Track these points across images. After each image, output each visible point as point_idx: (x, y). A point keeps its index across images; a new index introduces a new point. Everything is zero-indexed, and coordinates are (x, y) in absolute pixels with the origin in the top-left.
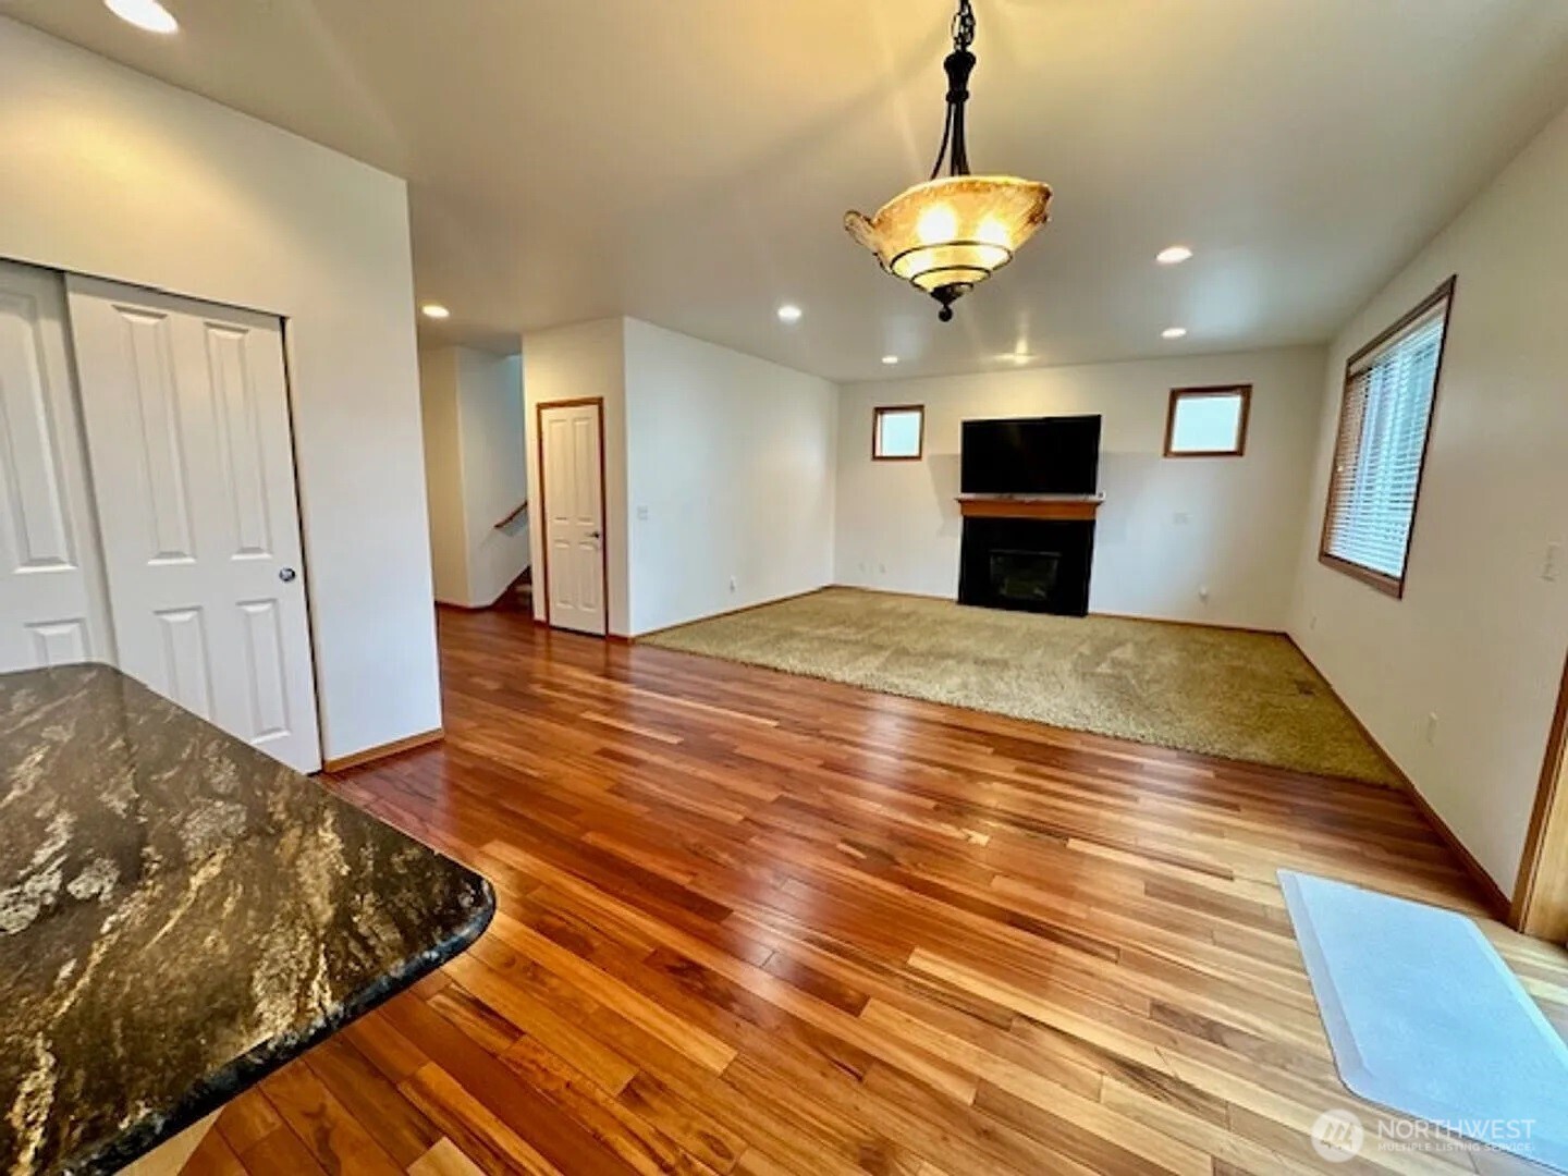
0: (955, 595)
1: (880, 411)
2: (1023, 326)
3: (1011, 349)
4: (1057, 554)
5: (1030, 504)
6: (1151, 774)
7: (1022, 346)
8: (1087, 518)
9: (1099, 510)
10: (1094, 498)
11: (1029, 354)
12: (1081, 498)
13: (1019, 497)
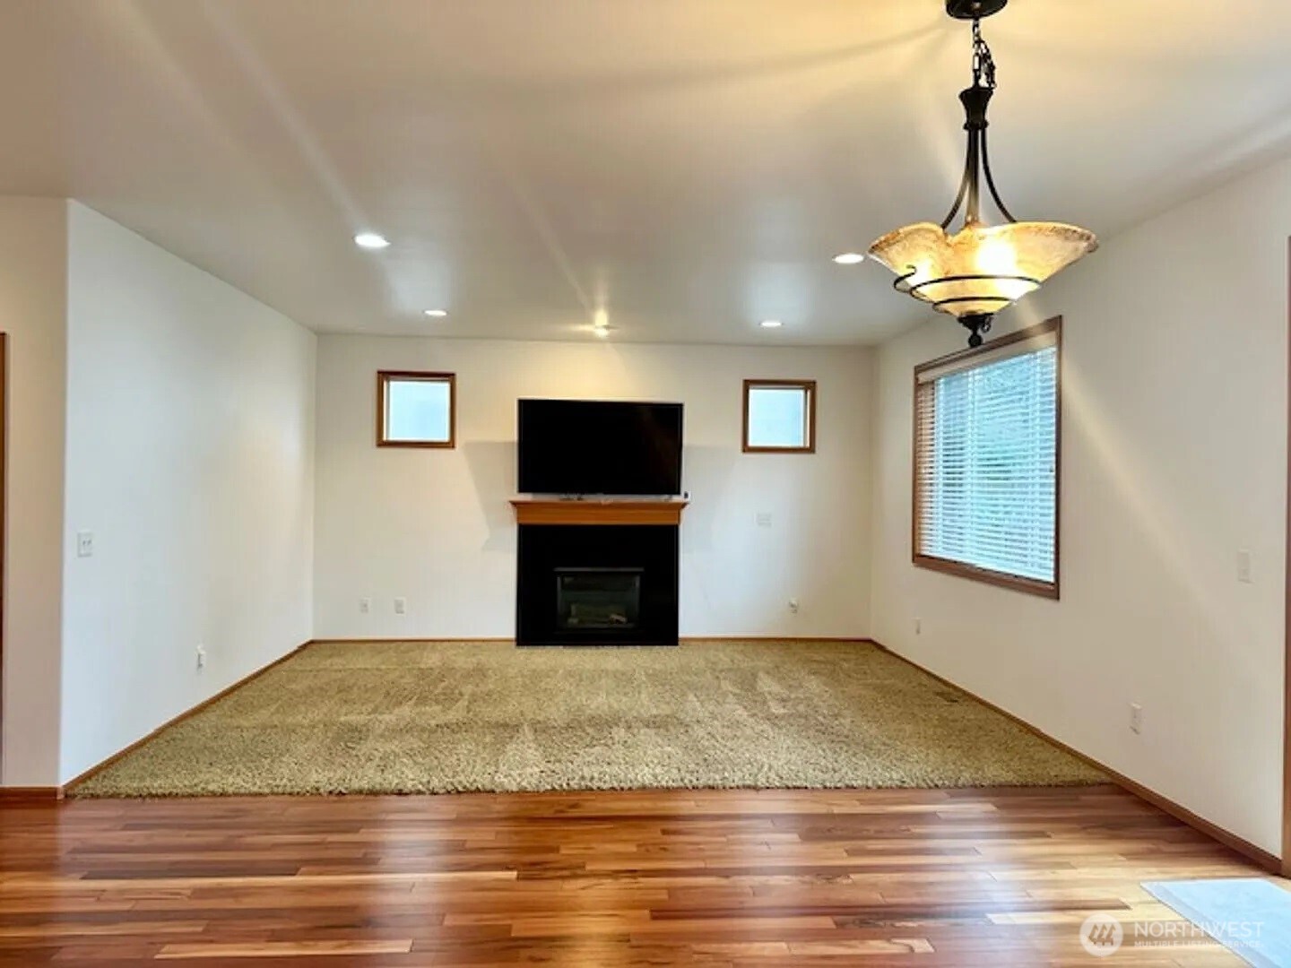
0: (511, 633)
1: (385, 376)
2: (601, 298)
3: (589, 320)
4: (641, 570)
5: (610, 506)
6: (949, 821)
7: (601, 317)
8: (669, 522)
9: (684, 513)
10: (676, 499)
11: (607, 327)
12: (664, 498)
13: (591, 499)
